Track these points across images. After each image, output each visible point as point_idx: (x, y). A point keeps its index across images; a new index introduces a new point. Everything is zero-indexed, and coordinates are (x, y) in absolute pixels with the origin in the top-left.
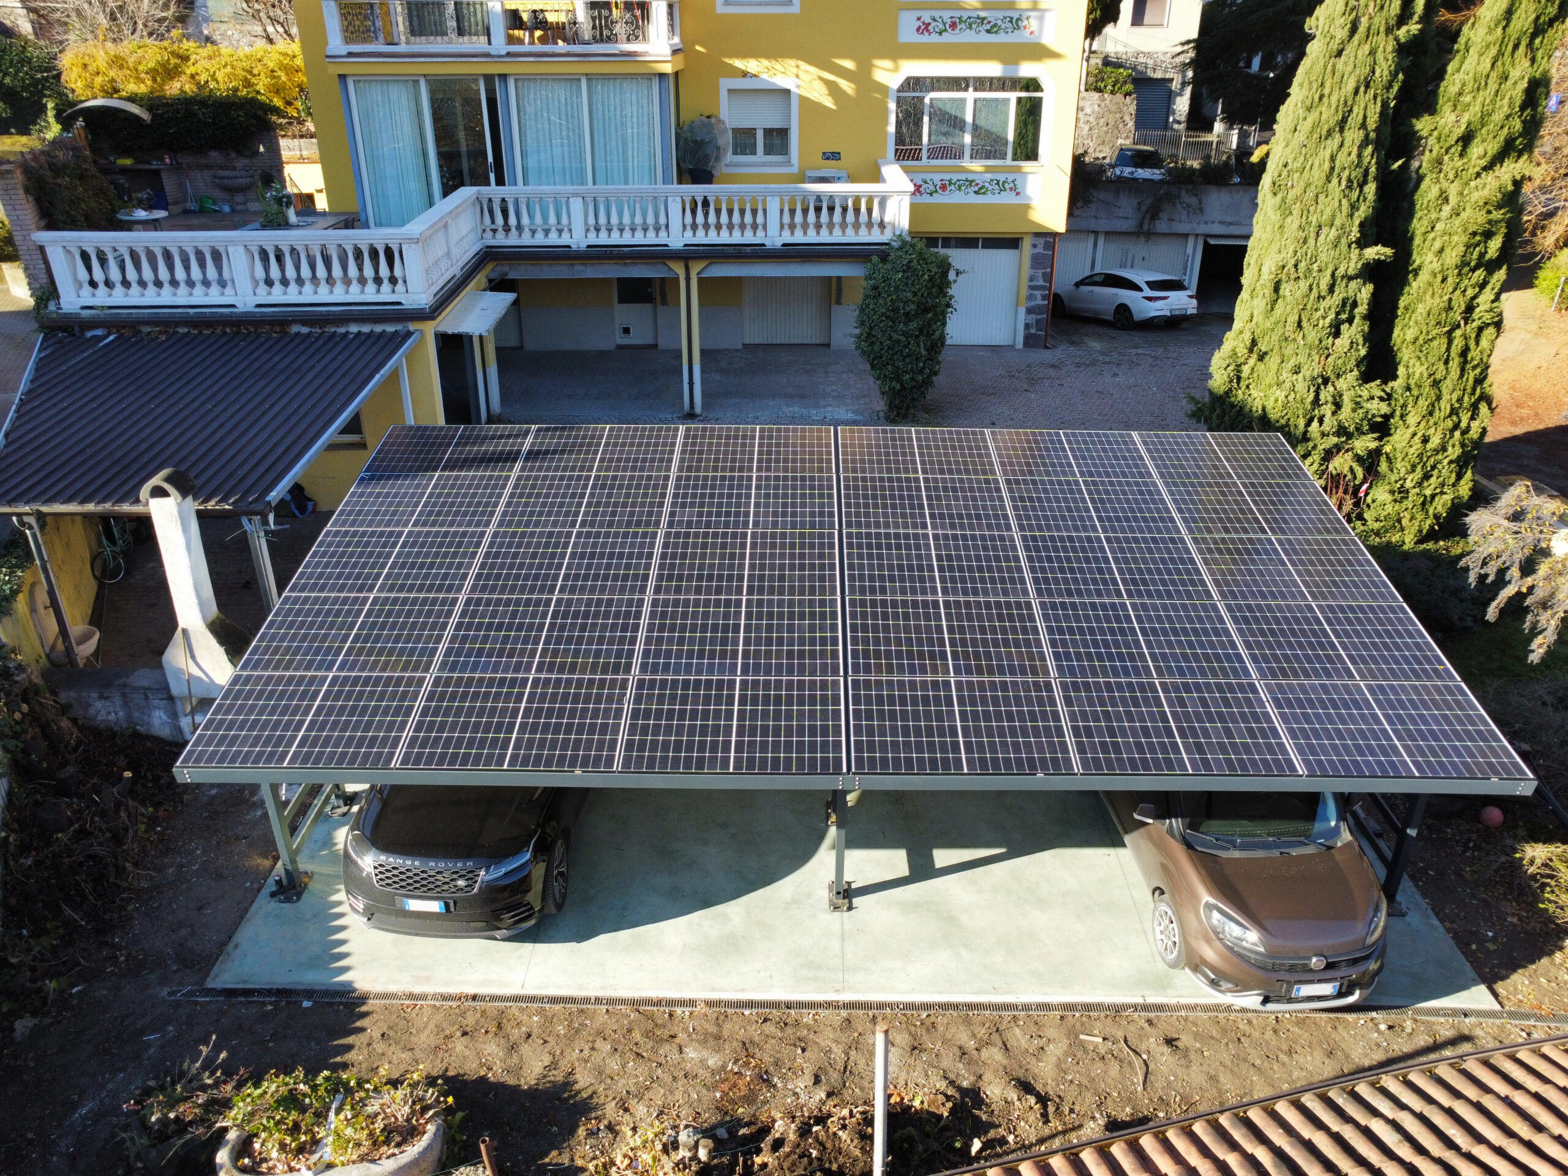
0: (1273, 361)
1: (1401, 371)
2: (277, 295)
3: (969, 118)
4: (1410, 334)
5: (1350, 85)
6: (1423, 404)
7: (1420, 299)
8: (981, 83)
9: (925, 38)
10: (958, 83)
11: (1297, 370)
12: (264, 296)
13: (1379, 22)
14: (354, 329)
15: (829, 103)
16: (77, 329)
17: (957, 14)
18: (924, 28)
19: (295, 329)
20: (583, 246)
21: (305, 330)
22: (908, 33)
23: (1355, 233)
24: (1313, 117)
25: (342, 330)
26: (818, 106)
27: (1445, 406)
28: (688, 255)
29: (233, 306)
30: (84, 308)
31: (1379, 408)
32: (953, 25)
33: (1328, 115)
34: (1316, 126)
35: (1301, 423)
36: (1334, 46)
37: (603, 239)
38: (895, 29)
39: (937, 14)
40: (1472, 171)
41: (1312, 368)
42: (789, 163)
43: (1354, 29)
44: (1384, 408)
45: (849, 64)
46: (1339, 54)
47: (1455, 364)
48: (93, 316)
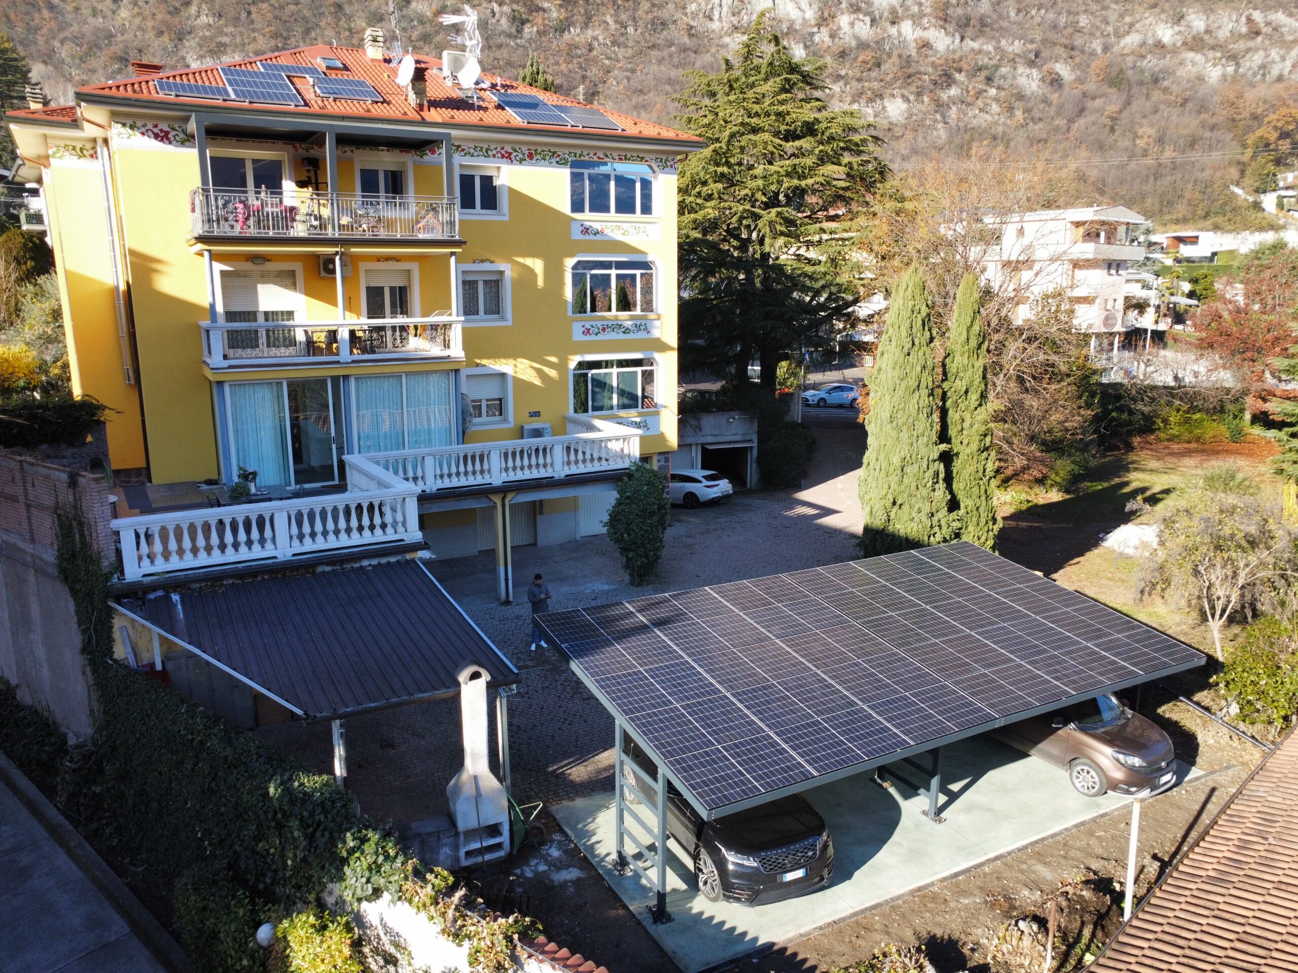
0: (906, 508)
1: (962, 505)
2: (309, 545)
3: (615, 384)
4: (962, 486)
5: (919, 369)
6: (975, 519)
7: (964, 468)
8: (621, 363)
9: (588, 338)
10: (608, 364)
11: (919, 511)
12: (297, 548)
13: (924, 342)
14: (365, 563)
15: (537, 382)
16: (140, 593)
17: (605, 323)
18: (587, 332)
19: (320, 569)
20: (434, 490)
21: (328, 569)
22: (577, 334)
23: (935, 438)
24: (904, 384)
25: (357, 565)
26: (531, 385)
27: (983, 520)
28: (506, 489)
29: (275, 557)
30: (144, 576)
31: (957, 525)
32: (604, 330)
33: (913, 383)
34: (907, 388)
35: (926, 538)
36: (906, 351)
37: (447, 483)
38: (570, 335)
39: (594, 323)
40: (972, 407)
41: (926, 509)
42: (505, 420)
43: (913, 344)
44: (959, 525)
45: (553, 359)
46: (909, 354)
47: (983, 498)
48: (153, 582)
